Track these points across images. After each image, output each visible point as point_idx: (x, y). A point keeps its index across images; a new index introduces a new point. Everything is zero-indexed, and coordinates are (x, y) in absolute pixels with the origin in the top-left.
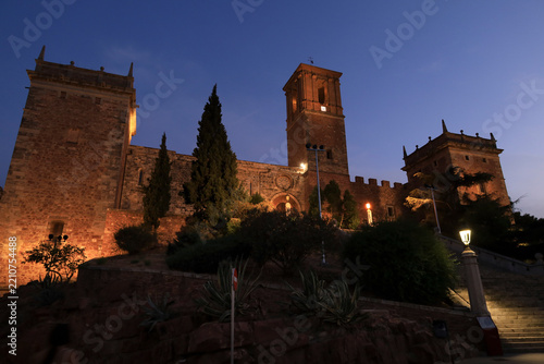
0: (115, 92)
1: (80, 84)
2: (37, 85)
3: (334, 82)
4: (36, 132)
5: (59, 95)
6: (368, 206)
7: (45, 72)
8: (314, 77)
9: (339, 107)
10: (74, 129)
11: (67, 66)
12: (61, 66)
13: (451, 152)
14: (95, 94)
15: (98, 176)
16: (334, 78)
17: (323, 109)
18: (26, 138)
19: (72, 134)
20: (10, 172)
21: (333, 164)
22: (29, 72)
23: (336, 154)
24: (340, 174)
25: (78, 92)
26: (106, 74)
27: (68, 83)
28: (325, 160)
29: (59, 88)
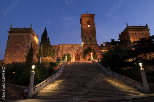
0: (27, 33)
1: (19, 32)
2: (10, 34)
3: (92, 18)
4: (10, 45)
5: (15, 36)
6: (92, 54)
7: (12, 31)
8: (86, 17)
9: (94, 24)
10: (18, 43)
11: (16, 29)
12: (15, 29)
13: (129, 32)
14: (22, 34)
15: (24, 54)
16: (92, 16)
17: (89, 26)
18: (8, 47)
19: (18, 44)
20: (5, 55)
21: (92, 42)
22: (8, 32)
23: (93, 39)
24: (94, 44)
25: (19, 34)
26: (25, 29)
27: (17, 33)
28: (89, 41)
29: (14, 34)
